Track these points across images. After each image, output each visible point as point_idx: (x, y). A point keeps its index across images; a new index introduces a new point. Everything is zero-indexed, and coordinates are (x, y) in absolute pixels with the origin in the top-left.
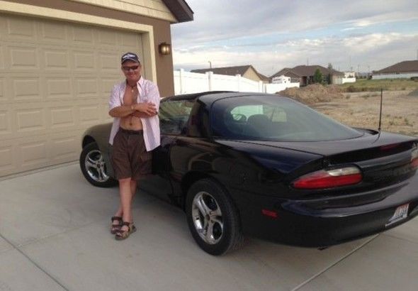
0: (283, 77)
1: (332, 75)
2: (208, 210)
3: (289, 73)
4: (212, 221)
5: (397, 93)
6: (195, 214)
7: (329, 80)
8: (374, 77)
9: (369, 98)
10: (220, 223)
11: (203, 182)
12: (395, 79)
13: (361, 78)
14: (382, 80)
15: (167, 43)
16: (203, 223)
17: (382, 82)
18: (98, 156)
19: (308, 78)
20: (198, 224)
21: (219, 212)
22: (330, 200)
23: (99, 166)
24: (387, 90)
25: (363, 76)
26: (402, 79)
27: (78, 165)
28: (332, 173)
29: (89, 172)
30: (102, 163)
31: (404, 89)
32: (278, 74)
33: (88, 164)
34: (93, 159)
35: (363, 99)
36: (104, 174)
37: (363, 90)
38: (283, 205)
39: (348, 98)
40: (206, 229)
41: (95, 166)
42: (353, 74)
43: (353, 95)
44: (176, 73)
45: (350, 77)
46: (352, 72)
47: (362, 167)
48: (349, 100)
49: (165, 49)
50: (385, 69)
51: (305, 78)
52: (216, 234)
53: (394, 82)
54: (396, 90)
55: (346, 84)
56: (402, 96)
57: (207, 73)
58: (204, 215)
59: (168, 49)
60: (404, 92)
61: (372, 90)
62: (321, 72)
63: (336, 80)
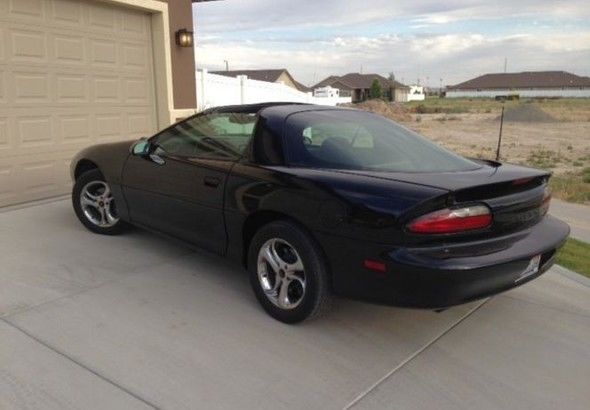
0: (329, 89)
1: (394, 88)
2: (283, 264)
3: (339, 83)
4: (288, 279)
5: (481, 116)
6: (261, 269)
7: (390, 96)
8: (448, 94)
9: (447, 122)
10: (300, 280)
11: (274, 225)
12: (474, 98)
13: (431, 94)
14: (459, 98)
15: (188, 30)
16: (272, 281)
17: (459, 101)
18: (99, 190)
19: (363, 91)
20: (266, 283)
21: (299, 265)
22: (452, 248)
23: (102, 204)
24: (467, 112)
25: (434, 91)
26: (484, 99)
27: (69, 202)
28: (456, 214)
29: (86, 212)
30: (107, 200)
31: (488, 112)
32: (322, 84)
33: (84, 201)
34: (94, 195)
35: (438, 122)
36: (110, 216)
37: (437, 111)
38: (393, 255)
39: (418, 120)
40: (279, 290)
41: (96, 205)
42: (420, 89)
43: (426, 117)
44: (198, 75)
45: (416, 92)
46: (418, 86)
47: (492, 206)
48: (420, 124)
49: (184, 39)
50: (462, 84)
51: (358, 91)
52: (293, 297)
53: (474, 101)
54: (478, 112)
55: (412, 101)
56: (488, 120)
57: (239, 77)
58: (276, 269)
59: (189, 39)
60: (488, 115)
61: (448, 111)
62: (379, 83)
63: (399, 96)
